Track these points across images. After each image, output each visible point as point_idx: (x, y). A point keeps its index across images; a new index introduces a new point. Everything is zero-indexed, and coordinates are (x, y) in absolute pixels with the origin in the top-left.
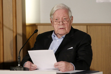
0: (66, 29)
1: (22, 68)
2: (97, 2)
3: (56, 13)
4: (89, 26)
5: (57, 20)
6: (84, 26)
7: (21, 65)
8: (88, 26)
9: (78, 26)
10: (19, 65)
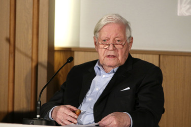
0: (120, 58)
1: (44, 122)
2: (178, 15)
3: (105, 29)
4: (163, 55)
6: (154, 56)
8: (161, 56)
9: (143, 55)
10: (38, 116)
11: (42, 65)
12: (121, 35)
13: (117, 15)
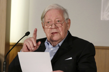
2: (101, 19)
12: (60, 16)
13: (58, 5)
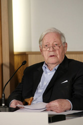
1: (7, 108)
5: (46, 46)
7: (5, 105)
10: (3, 105)
11: (6, 66)
